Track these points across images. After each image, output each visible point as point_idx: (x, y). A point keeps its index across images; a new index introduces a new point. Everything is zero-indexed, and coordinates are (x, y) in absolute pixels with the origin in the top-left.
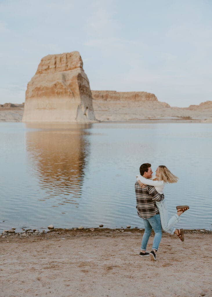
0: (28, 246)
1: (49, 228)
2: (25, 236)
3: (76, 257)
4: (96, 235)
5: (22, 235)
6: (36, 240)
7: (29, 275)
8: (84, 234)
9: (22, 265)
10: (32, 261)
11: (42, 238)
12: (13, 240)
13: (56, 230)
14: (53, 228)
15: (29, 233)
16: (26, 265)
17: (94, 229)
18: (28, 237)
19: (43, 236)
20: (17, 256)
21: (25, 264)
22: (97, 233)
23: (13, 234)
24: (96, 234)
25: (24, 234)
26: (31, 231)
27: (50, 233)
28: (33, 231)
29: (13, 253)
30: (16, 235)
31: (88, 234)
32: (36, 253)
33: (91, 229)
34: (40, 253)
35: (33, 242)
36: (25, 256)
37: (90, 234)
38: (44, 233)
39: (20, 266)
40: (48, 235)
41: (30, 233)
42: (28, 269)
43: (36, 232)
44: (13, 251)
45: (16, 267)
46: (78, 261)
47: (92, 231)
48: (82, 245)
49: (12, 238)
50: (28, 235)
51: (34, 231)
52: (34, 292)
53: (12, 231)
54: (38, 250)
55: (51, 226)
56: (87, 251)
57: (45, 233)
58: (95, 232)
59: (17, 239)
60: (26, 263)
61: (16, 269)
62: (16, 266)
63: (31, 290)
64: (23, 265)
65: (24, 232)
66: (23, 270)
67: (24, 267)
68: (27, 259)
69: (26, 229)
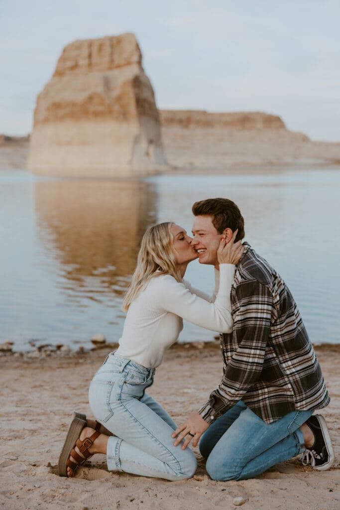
0: (46, 376)
1: (94, 342)
2: (36, 358)
3: (180, 399)
4: (211, 356)
5: (30, 355)
6: (64, 365)
7: (52, 446)
8: (183, 353)
9: (31, 418)
10: (59, 410)
11: (81, 361)
12: (7, 364)
13: (113, 345)
14: (104, 342)
15: (46, 351)
16: (43, 418)
17: (203, 344)
18: (43, 360)
19: (81, 358)
20: (15, 398)
21: (39, 415)
22: (212, 351)
23: (8, 354)
24: (212, 353)
25: (36, 354)
26: (50, 348)
27: (99, 351)
28: (54, 349)
29: (6, 391)
30: (16, 355)
31: (191, 352)
32: (67, 392)
33: (195, 345)
34: (78, 392)
35: (59, 368)
36: (39, 397)
37: (197, 352)
38: (82, 352)
39: (24, 420)
40: (94, 355)
41: (48, 353)
42: (48, 429)
43: (63, 349)
44: (7, 387)
45: (12, 422)
46: (190, 408)
47: (200, 347)
48: (188, 374)
49: (6, 362)
50: (44, 355)
51: (59, 347)
52: (75, 500)
53: (5, 348)
54: (74, 384)
55: (99, 338)
56: (206, 387)
57: (85, 351)
58: (207, 350)
59: (17, 364)
60: (44, 414)
61: (13, 428)
62: (13, 420)
63: (63, 491)
64: (35, 418)
65: (34, 349)
66: (33, 432)
67: (36, 423)
68: (45, 404)
69: (38, 344)
